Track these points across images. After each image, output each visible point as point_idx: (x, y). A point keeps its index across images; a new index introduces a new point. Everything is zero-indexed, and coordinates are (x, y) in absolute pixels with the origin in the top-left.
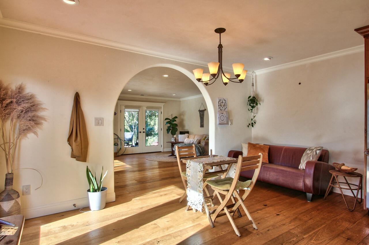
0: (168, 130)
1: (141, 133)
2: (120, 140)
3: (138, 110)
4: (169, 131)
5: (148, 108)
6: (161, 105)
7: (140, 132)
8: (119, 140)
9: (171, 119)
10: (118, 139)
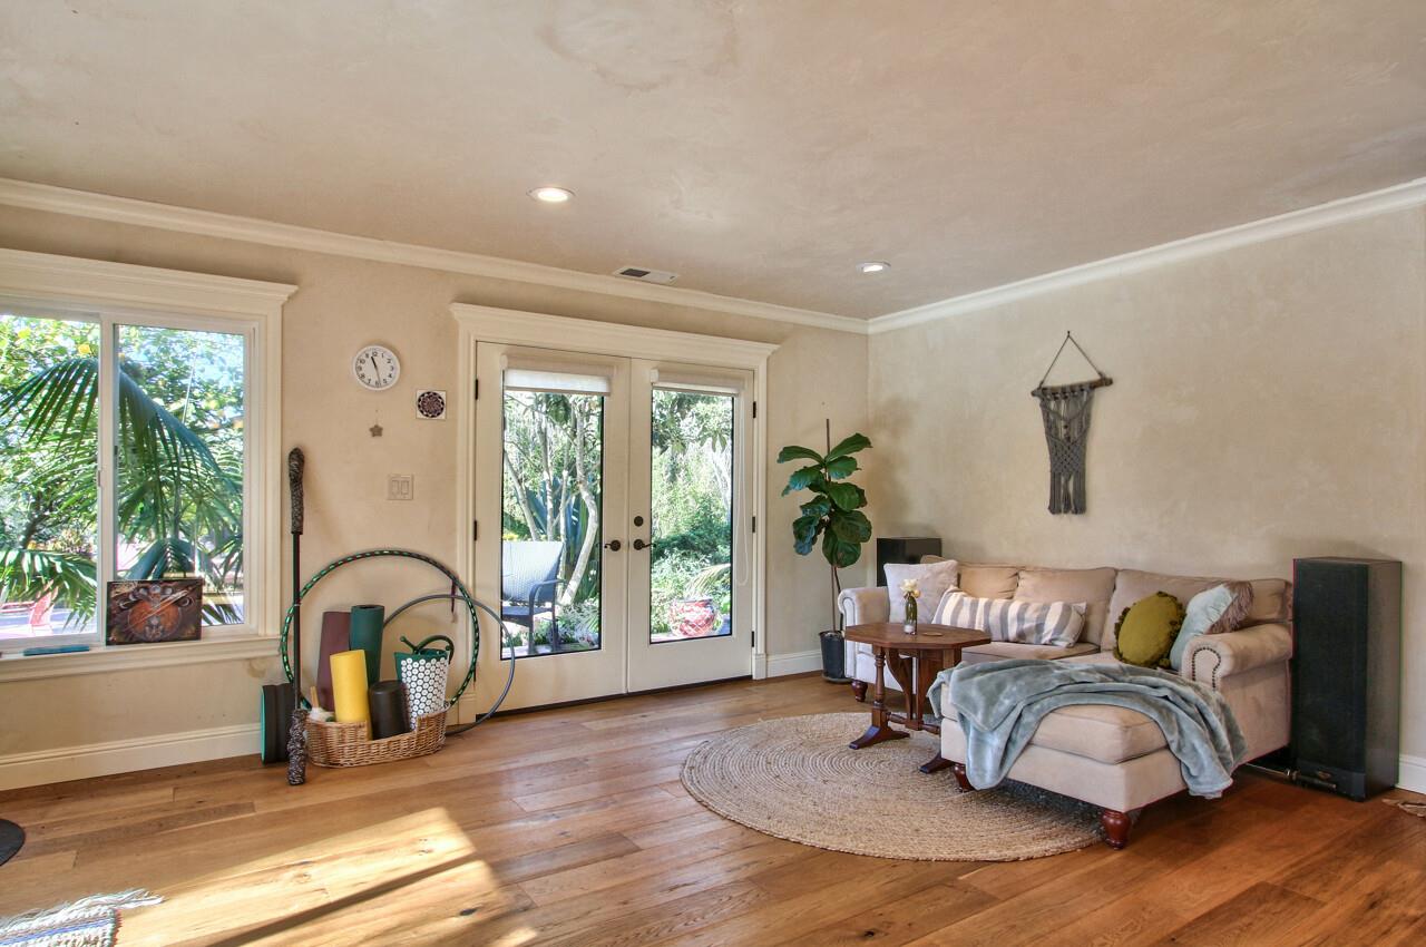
0: (803, 531)
1: (623, 551)
2: (472, 605)
3: (599, 386)
4: (814, 540)
5: (669, 370)
6: (753, 355)
7: (616, 546)
8: (461, 606)
9: (823, 454)
10: (453, 597)
